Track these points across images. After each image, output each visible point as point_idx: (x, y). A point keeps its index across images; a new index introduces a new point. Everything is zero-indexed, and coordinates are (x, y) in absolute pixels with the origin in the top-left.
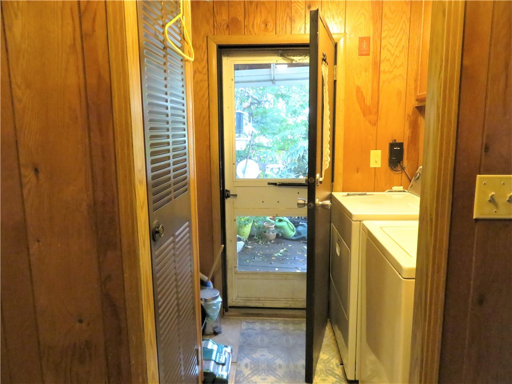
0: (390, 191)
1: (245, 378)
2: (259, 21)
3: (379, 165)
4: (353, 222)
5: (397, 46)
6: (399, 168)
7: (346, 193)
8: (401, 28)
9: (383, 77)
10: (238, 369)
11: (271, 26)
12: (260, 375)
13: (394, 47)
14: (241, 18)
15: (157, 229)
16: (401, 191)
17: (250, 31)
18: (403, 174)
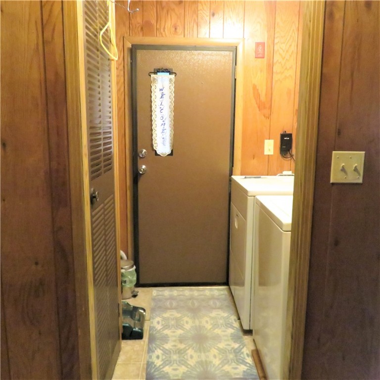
0: (281, 175)
1: (158, 331)
2: (170, 25)
3: (271, 153)
4: (248, 197)
5: (287, 51)
6: (288, 155)
7: (244, 177)
8: (291, 36)
9: (276, 77)
10: (151, 325)
11: (180, 30)
12: (170, 329)
13: (285, 52)
14: (154, 22)
15: (94, 195)
16: (290, 175)
17: (162, 34)
18: (292, 161)
